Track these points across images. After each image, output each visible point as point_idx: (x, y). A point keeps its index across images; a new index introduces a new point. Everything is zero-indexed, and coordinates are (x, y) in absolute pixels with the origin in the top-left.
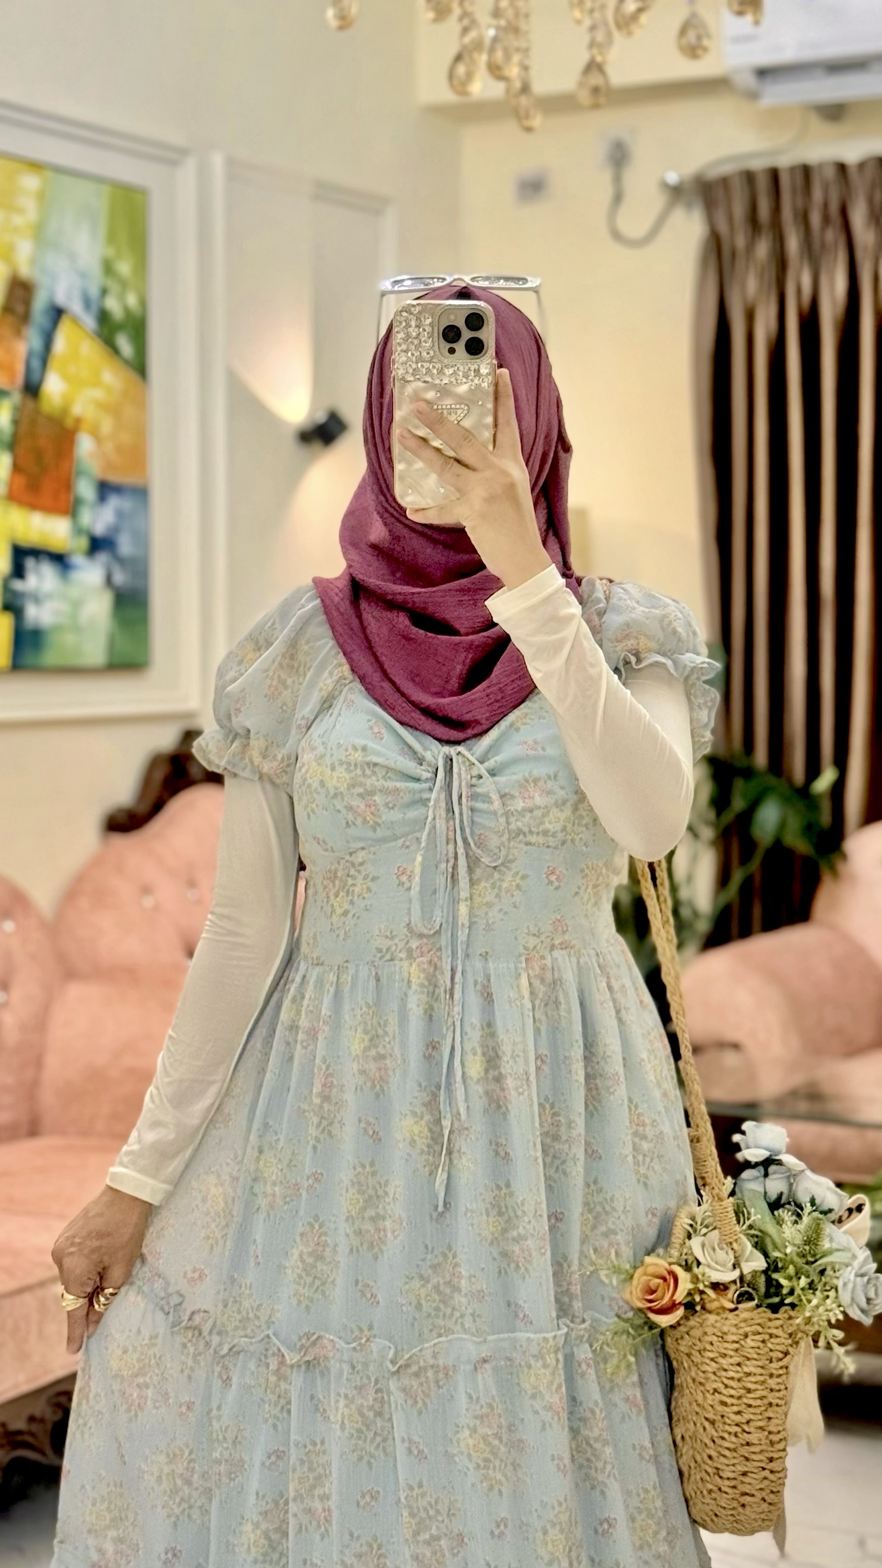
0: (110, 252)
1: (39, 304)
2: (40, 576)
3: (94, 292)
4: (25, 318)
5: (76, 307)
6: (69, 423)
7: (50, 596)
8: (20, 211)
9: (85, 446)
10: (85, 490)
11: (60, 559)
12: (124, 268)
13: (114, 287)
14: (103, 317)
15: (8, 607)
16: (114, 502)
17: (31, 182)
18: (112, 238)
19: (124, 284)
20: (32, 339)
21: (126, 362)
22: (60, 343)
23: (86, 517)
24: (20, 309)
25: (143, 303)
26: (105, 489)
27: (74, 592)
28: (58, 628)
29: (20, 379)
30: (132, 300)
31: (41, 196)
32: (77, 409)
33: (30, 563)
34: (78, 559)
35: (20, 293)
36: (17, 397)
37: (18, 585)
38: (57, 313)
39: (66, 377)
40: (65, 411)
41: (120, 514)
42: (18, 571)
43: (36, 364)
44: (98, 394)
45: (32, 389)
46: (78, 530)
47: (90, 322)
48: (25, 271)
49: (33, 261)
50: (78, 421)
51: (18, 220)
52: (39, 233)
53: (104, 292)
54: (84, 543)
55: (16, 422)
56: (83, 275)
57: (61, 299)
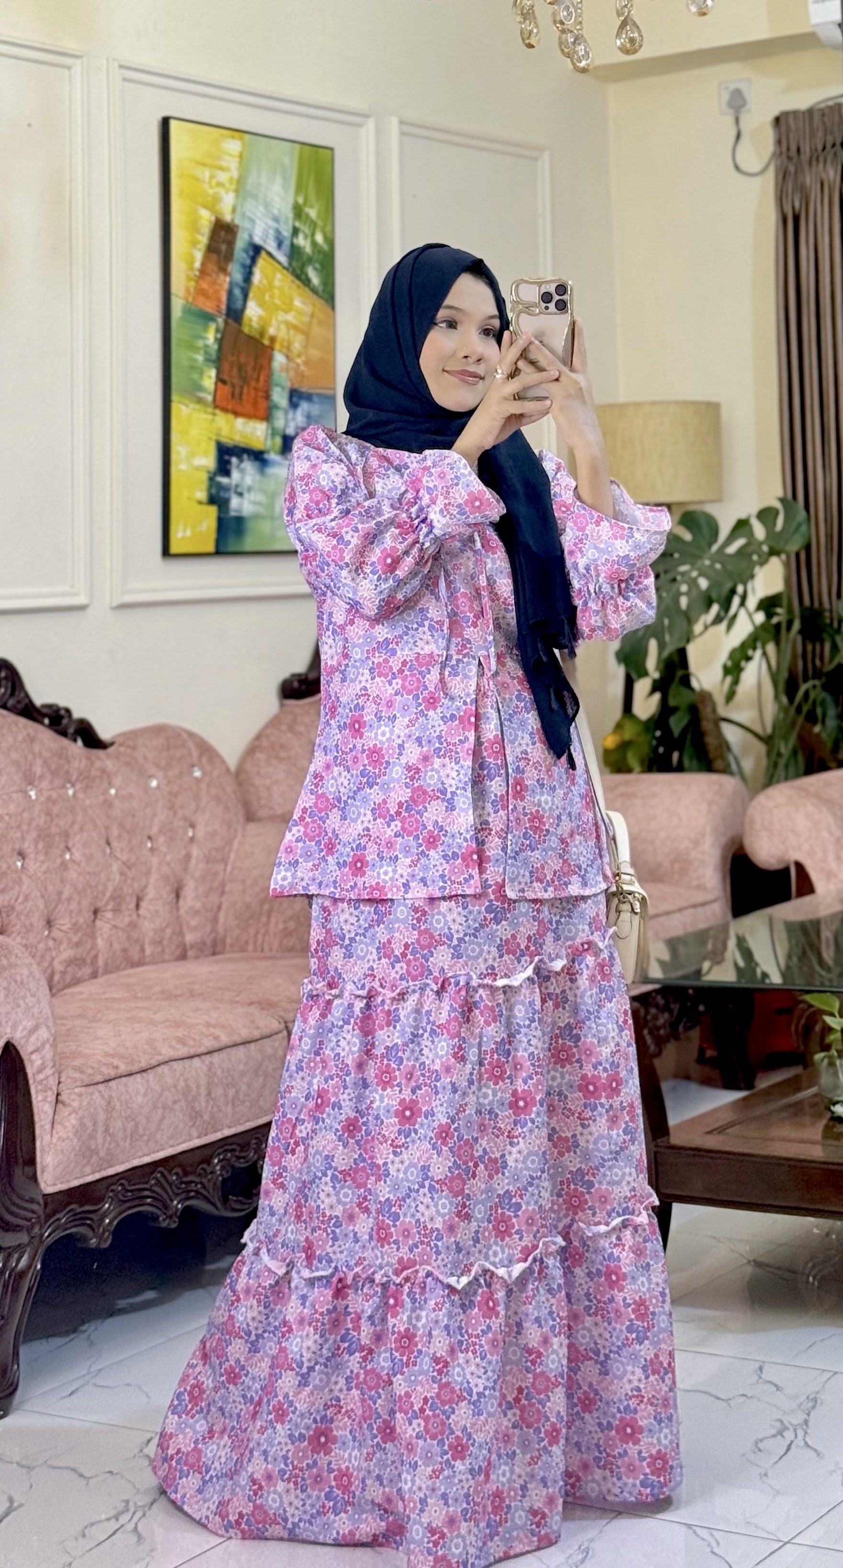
0: (301, 200)
1: (240, 243)
2: (242, 471)
3: (286, 233)
4: (229, 256)
5: (271, 246)
6: (266, 342)
7: (249, 489)
8: (222, 169)
9: (279, 359)
10: (280, 397)
11: (258, 457)
12: (313, 213)
13: (305, 228)
14: (295, 252)
15: (212, 500)
16: (304, 406)
17: (234, 146)
18: (300, 188)
19: (314, 225)
20: (236, 272)
21: (314, 291)
22: (257, 277)
23: (279, 421)
24: (224, 247)
25: (330, 241)
26: (295, 397)
27: (271, 485)
28: (257, 516)
29: (224, 307)
30: (319, 238)
31: (241, 156)
32: (272, 331)
33: (234, 460)
34: (273, 456)
35: (223, 233)
36: (220, 321)
37: (224, 480)
38: (257, 250)
39: (261, 304)
40: (262, 333)
41: (309, 417)
42: (223, 468)
43: (237, 292)
44: (290, 317)
45: (235, 314)
46: (274, 434)
47: (283, 259)
48: (228, 218)
49: (234, 211)
50: (273, 339)
51: (223, 177)
52: (240, 187)
53: (295, 232)
54: (278, 441)
55: (220, 342)
56: (277, 219)
57: (258, 240)
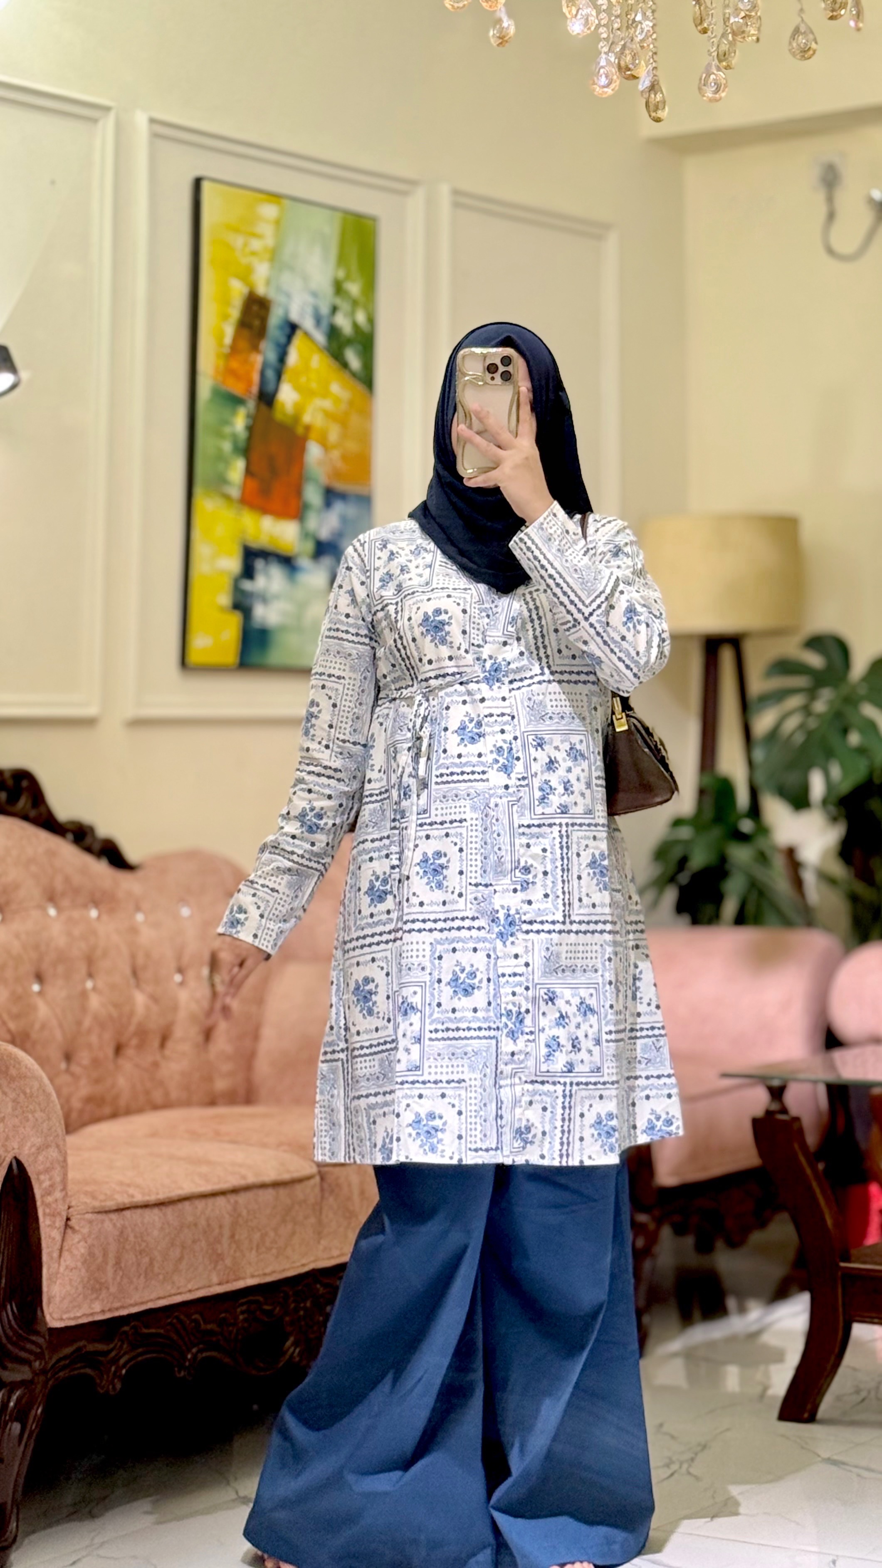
0: (341, 274)
1: (274, 319)
2: (268, 576)
3: (325, 310)
4: (261, 332)
5: (308, 323)
6: (300, 431)
7: (277, 597)
8: (259, 236)
9: (314, 452)
10: (313, 495)
11: (287, 562)
12: (354, 288)
13: (344, 305)
14: (333, 332)
15: (236, 607)
16: (339, 508)
17: (270, 211)
18: (342, 260)
19: (353, 303)
20: (268, 352)
21: (354, 375)
22: (294, 356)
23: (313, 522)
24: (257, 323)
25: (371, 321)
26: (330, 495)
27: (300, 593)
28: (283, 628)
29: (255, 389)
30: (361, 317)
31: (278, 223)
32: (307, 418)
33: (259, 564)
34: (304, 562)
35: (255, 308)
36: (251, 405)
37: (247, 585)
38: (292, 328)
39: (297, 388)
41: (343, 519)
42: (248, 572)
43: (270, 374)
44: (327, 404)
45: (267, 398)
46: (305, 534)
47: (320, 337)
48: (261, 290)
49: (268, 282)
50: (308, 428)
51: (256, 245)
52: (274, 256)
53: (334, 309)
54: (310, 546)
55: (250, 429)
56: (315, 294)
57: (294, 317)
